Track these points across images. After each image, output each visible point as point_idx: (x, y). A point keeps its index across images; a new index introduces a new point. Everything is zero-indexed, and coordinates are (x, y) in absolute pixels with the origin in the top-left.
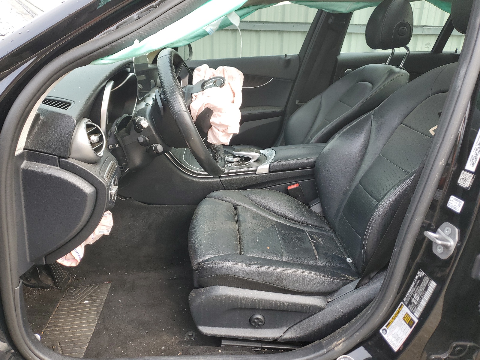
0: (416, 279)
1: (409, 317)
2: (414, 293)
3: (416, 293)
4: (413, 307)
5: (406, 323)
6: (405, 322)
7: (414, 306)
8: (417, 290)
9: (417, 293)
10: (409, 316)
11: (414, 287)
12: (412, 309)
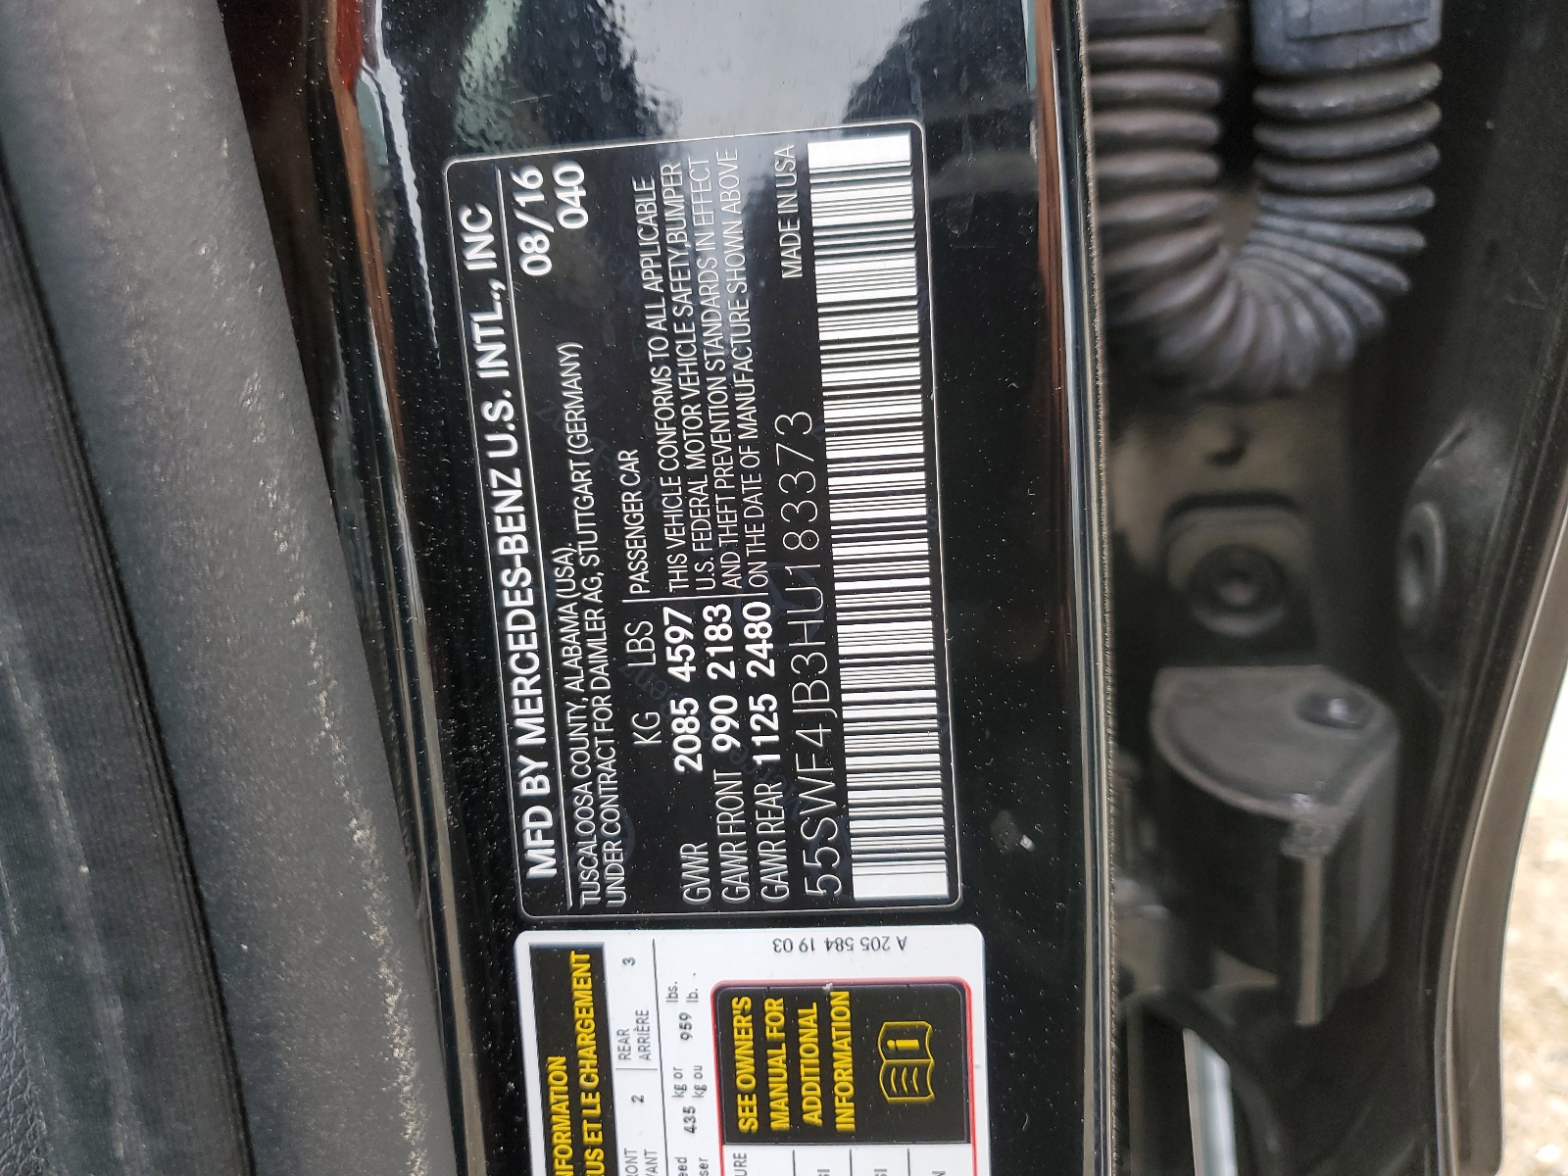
0: (490, 390)
1: (808, 1018)
2: (618, 613)
3: (658, 579)
4: (771, 825)
5: (826, 1134)
6: (800, 1133)
7: (770, 795)
8: (636, 529)
9: (677, 568)
10: (798, 997)
11: (554, 528)
12: (774, 860)
